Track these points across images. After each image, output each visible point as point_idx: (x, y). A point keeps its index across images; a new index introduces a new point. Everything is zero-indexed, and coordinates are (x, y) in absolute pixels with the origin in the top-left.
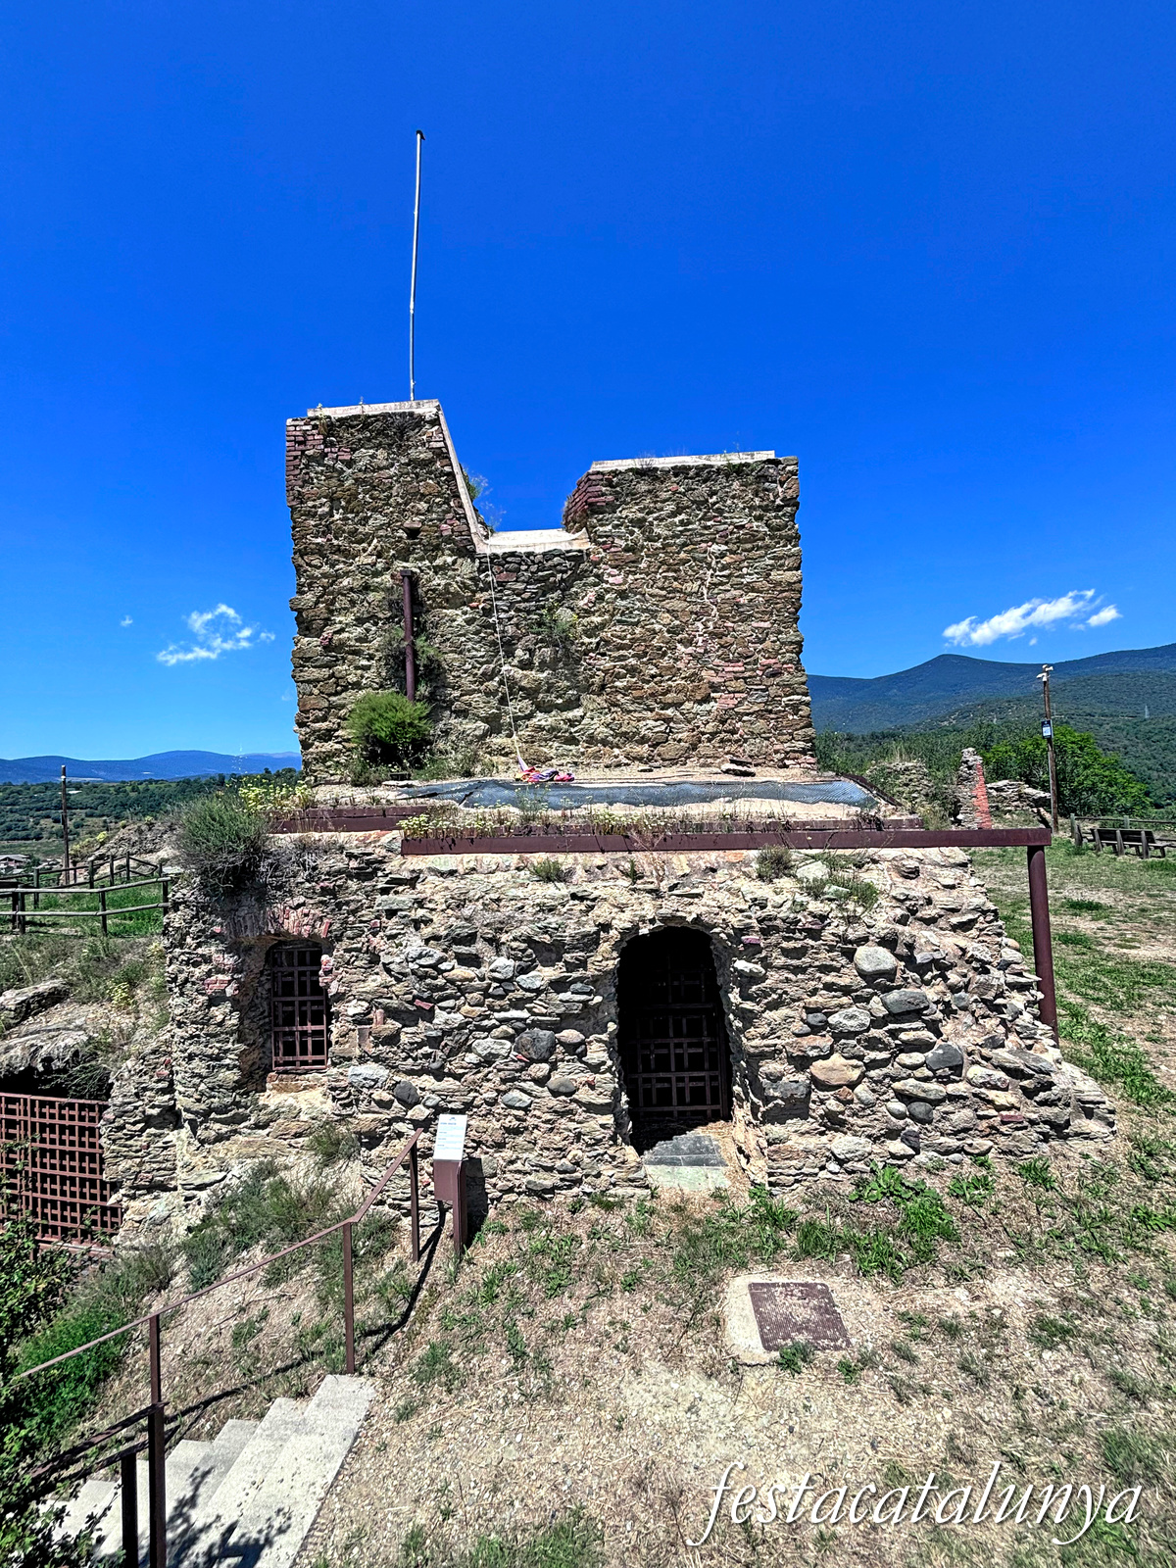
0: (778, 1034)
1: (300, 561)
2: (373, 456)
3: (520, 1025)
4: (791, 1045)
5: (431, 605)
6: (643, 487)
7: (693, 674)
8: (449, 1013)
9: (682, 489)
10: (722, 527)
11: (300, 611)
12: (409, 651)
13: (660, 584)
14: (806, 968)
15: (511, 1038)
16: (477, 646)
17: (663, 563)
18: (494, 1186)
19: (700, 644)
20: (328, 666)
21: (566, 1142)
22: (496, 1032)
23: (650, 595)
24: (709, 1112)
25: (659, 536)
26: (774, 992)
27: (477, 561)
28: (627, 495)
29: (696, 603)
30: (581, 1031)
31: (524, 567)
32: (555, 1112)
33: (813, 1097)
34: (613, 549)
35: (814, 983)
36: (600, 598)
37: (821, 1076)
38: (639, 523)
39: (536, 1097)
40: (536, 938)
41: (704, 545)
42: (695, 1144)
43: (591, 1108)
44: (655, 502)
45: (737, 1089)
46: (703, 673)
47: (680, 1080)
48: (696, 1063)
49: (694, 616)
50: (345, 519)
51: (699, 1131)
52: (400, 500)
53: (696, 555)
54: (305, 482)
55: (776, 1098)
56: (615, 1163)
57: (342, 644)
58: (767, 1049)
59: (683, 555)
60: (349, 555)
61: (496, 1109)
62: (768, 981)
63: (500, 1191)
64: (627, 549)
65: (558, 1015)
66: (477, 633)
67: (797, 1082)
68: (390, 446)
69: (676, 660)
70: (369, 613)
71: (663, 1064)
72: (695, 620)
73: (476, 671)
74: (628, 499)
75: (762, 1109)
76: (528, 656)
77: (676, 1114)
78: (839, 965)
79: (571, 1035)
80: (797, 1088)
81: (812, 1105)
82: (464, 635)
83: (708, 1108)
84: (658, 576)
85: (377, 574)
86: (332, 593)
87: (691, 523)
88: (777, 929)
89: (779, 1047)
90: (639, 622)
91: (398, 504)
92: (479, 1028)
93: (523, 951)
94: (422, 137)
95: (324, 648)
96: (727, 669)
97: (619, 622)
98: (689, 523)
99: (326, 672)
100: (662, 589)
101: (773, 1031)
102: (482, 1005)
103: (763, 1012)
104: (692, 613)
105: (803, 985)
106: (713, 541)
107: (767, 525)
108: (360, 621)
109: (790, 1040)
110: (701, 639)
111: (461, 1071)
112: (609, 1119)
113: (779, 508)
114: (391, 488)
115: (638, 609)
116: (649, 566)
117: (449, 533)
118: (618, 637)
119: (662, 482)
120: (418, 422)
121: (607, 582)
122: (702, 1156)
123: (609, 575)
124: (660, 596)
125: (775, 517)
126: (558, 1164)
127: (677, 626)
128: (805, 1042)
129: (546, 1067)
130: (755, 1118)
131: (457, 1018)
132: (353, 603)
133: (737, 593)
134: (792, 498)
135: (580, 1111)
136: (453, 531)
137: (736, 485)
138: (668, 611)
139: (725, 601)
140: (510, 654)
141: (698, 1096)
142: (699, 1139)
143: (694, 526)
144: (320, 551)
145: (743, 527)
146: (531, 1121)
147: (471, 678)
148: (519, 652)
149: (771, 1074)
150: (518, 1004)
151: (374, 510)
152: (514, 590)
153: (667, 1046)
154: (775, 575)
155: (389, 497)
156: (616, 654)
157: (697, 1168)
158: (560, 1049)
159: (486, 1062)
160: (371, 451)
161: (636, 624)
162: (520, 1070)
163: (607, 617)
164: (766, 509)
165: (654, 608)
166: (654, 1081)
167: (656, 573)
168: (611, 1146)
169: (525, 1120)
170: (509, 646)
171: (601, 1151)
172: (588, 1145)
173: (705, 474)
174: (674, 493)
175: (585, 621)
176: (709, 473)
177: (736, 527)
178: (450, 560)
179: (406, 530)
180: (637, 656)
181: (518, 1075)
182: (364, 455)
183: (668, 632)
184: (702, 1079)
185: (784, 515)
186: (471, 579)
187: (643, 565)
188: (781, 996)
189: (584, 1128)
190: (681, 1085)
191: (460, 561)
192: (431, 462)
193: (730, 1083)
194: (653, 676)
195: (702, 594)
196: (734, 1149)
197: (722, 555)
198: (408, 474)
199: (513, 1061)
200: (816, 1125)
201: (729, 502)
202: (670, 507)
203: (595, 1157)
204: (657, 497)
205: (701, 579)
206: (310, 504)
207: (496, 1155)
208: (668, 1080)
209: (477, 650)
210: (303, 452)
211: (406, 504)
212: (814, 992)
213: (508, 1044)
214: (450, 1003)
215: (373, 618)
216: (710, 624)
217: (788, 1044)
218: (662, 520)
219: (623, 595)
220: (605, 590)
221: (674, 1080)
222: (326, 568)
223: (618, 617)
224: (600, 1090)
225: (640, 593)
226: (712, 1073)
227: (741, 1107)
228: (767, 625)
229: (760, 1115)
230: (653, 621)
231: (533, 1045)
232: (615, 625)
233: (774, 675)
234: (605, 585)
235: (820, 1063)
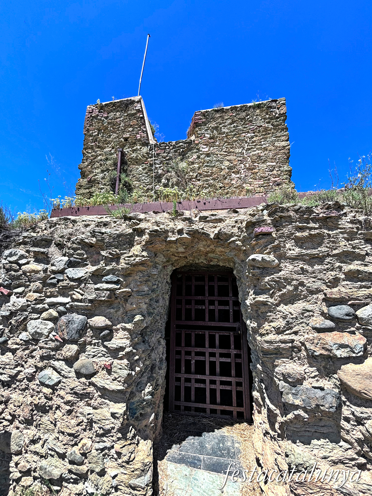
0: (295, 329)
1: (85, 152)
2: (115, 115)
3: (61, 308)
4: (312, 341)
5: (130, 164)
6: (218, 115)
7: (239, 186)
8: (18, 297)
9: (234, 115)
10: (252, 127)
11: (81, 169)
12: (118, 179)
13: (224, 150)
14: (324, 257)
15: (54, 320)
16: (146, 178)
17: (226, 142)
18: (17, 464)
19: (242, 173)
20: (88, 188)
21: (79, 428)
22: (44, 315)
23: (220, 155)
24: (235, 414)
25: (224, 132)
26: (289, 284)
27: (149, 147)
28: (211, 119)
29: (240, 157)
30: (109, 319)
31: (167, 148)
32: (75, 393)
33: (346, 412)
34: (204, 139)
35: (333, 273)
36: (199, 157)
37: (356, 384)
38: (216, 128)
39: (63, 376)
40: (86, 241)
41: (244, 134)
42: (218, 444)
43: (105, 393)
44: (223, 120)
45: (256, 394)
46: (244, 185)
47: (213, 382)
48: (225, 370)
49: (240, 162)
50: (103, 136)
51: (225, 431)
52: (123, 128)
53: (240, 138)
54: (90, 125)
55: (297, 407)
56: (120, 461)
57: (95, 180)
58: (283, 345)
59: (234, 139)
60: (102, 148)
61: (32, 385)
62: (282, 273)
63: (20, 472)
64: (210, 138)
65: (91, 301)
66: (146, 173)
67: (322, 389)
68: (122, 111)
69: (231, 180)
70: (106, 168)
71: (200, 368)
72: (240, 163)
73: (144, 188)
74: (212, 120)
75: (280, 419)
76: (167, 181)
77: (208, 411)
78: (363, 253)
79: (99, 321)
80: (323, 398)
81: (343, 423)
82: (141, 174)
83: (234, 409)
84: (224, 147)
85: (111, 154)
86: (94, 162)
87: (238, 126)
88: (290, 220)
89: (297, 343)
90: (215, 166)
91: (122, 129)
92: (35, 311)
93: (75, 249)
94: (149, 36)
95: (88, 182)
96: (255, 183)
97: (206, 166)
98: (237, 126)
99: (88, 191)
100: (225, 152)
101: (289, 326)
102: (40, 293)
103: (278, 305)
104: (239, 160)
105: (321, 276)
106: (248, 132)
107: (272, 125)
108: (103, 171)
109: (310, 336)
110: (243, 171)
111: (15, 346)
112: (120, 408)
113: (278, 118)
114: (120, 124)
115: (214, 161)
116: (220, 144)
117: (140, 137)
118: (205, 172)
119: (226, 113)
120: (133, 102)
121: (202, 151)
122: (222, 460)
123: (203, 148)
124: (225, 155)
125: (276, 122)
126: (70, 451)
127: (232, 166)
128: (332, 338)
129: (75, 348)
130: (273, 429)
131: (22, 301)
132: (101, 165)
133: (260, 151)
134: (283, 114)
135: (96, 395)
136: (141, 137)
137: (258, 111)
138: (228, 160)
139: (253, 155)
140: (160, 181)
141: (226, 398)
142: (223, 439)
143: (240, 128)
144: (92, 148)
145: (261, 126)
146: (57, 401)
147: (142, 191)
148: (163, 181)
149: (289, 375)
150: (64, 292)
151: (113, 132)
152: (163, 156)
153: (203, 354)
154: (277, 144)
155: (119, 128)
156: (204, 179)
157: (214, 475)
158: (90, 333)
159: (33, 339)
160: (114, 113)
161: (214, 166)
162: (56, 349)
163: (201, 164)
164: (271, 119)
165: (222, 159)
166: (193, 381)
167: (223, 146)
168: (119, 439)
169: (51, 399)
170: (158, 178)
171: (108, 444)
172: (98, 435)
173: (244, 108)
174: (231, 116)
175: (191, 167)
176: (246, 108)
177: (258, 127)
178: (139, 147)
179: (124, 138)
180: (214, 179)
181: (52, 353)
182: (112, 115)
183: (228, 169)
184: (229, 383)
185: (280, 120)
186: (146, 153)
187: (217, 143)
188: (296, 288)
189: (97, 415)
190: (213, 387)
191: (143, 148)
192: (135, 114)
193: (251, 388)
194: (221, 188)
195: (243, 153)
196: (253, 458)
197: (252, 137)
198: (126, 119)
199: (51, 340)
200: (351, 453)
201: (255, 117)
202: (229, 121)
203: (102, 450)
204: (223, 118)
205: (243, 147)
206: (91, 132)
207: (25, 431)
208: (204, 381)
209: (146, 180)
210: (91, 115)
211: (125, 129)
212: (335, 282)
213: (51, 325)
214: (20, 290)
215: (108, 170)
216: (247, 165)
217: (307, 340)
218: (225, 127)
219: (208, 155)
220: (201, 154)
221: (208, 382)
222: (93, 153)
223: (206, 164)
224: (116, 375)
225: (216, 154)
226: (238, 380)
227: (259, 412)
228: (274, 164)
229: (277, 426)
230: (220, 165)
231: (67, 327)
232: (204, 167)
233: (278, 185)
234: (200, 152)
235: (350, 367)
